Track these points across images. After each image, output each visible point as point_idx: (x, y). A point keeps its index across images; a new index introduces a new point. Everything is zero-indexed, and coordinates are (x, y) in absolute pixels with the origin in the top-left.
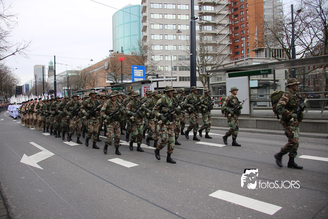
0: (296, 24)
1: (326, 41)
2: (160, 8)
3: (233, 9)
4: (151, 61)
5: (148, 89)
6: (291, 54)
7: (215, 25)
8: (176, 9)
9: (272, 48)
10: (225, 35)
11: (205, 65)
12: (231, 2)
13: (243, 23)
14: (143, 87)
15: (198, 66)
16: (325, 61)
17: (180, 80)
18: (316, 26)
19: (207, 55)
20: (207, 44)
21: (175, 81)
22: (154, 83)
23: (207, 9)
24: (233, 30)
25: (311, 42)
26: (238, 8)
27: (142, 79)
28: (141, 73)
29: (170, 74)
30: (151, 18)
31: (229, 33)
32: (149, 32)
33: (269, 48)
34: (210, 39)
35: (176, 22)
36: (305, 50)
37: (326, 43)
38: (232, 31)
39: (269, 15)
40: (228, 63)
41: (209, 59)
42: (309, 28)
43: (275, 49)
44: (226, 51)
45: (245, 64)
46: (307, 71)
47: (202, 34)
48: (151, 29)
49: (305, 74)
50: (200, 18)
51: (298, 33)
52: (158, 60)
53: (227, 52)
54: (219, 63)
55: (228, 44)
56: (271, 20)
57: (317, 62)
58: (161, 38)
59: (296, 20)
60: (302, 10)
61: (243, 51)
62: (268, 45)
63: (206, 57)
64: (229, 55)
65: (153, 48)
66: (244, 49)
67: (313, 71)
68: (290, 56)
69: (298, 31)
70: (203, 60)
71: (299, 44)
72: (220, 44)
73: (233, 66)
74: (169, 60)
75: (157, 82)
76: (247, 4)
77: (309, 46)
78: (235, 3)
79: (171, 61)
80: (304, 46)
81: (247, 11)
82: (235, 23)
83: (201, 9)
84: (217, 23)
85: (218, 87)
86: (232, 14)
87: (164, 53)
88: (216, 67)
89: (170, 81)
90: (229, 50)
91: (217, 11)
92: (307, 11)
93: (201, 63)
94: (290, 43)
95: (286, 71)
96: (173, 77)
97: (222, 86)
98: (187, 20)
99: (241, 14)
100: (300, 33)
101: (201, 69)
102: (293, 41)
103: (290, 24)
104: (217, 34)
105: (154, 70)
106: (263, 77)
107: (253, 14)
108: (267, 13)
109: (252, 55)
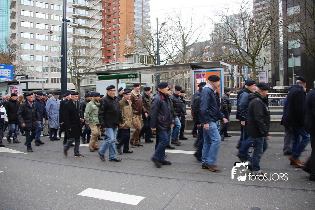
0: (161, 35)
1: (184, 52)
2: (31, 6)
3: (106, 16)
4: (20, 60)
5: (16, 90)
6: (156, 60)
7: (88, 28)
8: (49, 9)
9: (140, 54)
10: (97, 39)
11: (77, 68)
12: (105, 8)
13: (115, 29)
14: (10, 88)
15: (71, 68)
16: (184, 68)
17: (52, 82)
18: (177, 38)
19: (80, 57)
20: (80, 47)
21: (46, 82)
22: (22, 84)
23: (81, 13)
24: (106, 36)
25: (173, 52)
26: (110, 15)
27: (9, 80)
28: (9, 73)
29: (41, 75)
30: (21, 15)
31: (102, 38)
32: (18, 30)
33: (138, 54)
34: (83, 42)
35: (49, 23)
36: (168, 58)
37: (184, 53)
38: (104, 36)
39: (139, 24)
40: (100, 66)
41: (82, 61)
42: (171, 39)
43: (143, 56)
44: (98, 54)
45: (116, 68)
46: (170, 76)
47: (75, 36)
48: (21, 26)
49: (168, 79)
50: (73, 20)
51: (162, 43)
52: (28, 60)
53: (100, 55)
54: (91, 66)
55: (101, 48)
56: (140, 29)
57: (178, 69)
58: (32, 37)
59: (161, 31)
60: (166, 23)
61: (114, 55)
62: (137, 52)
63: (78, 60)
64: (101, 59)
65: (23, 47)
66: (115, 54)
67: (175, 76)
68: (155, 62)
69: (162, 41)
70: (76, 62)
71: (163, 52)
72: (92, 48)
73: (104, 69)
74: (40, 61)
75: (27, 83)
76: (119, 12)
77: (171, 55)
78: (108, 10)
79: (43, 61)
80: (167, 55)
81: (119, 19)
82: (108, 29)
83: (75, 12)
84: (90, 28)
85: (91, 89)
86: (105, 20)
87: (35, 53)
88: (88, 69)
89: (41, 82)
90: (102, 54)
91: (91, 16)
92: (170, 25)
93: (73, 65)
94: (156, 51)
95: (152, 76)
96: (44, 78)
97: (94, 88)
98: (60, 21)
99: (114, 21)
100: (164, 43)
101: (74, 71)
102: (158, 50)
103: (155, 34)
104: (91, 38)
105: (23, 70)
106: (133, 80)
107: (124, 22)
108: (137, 22)
109: (123, 59)
